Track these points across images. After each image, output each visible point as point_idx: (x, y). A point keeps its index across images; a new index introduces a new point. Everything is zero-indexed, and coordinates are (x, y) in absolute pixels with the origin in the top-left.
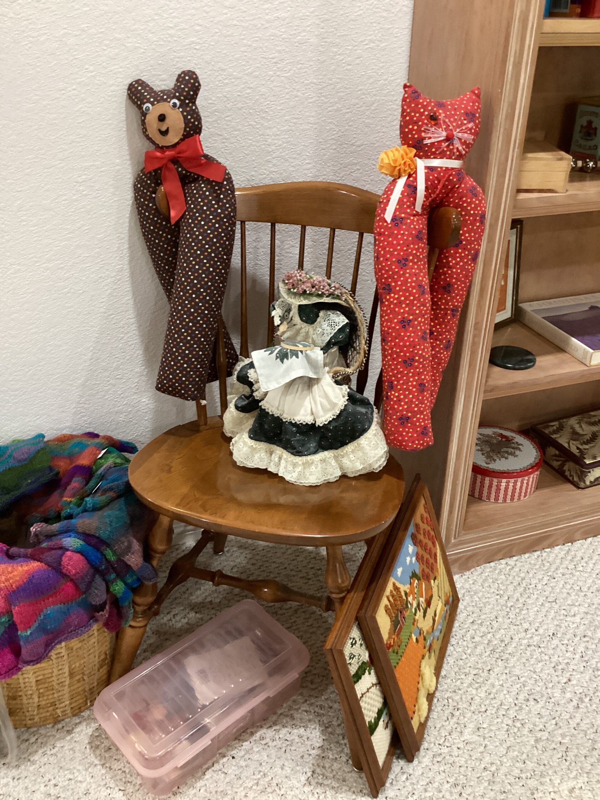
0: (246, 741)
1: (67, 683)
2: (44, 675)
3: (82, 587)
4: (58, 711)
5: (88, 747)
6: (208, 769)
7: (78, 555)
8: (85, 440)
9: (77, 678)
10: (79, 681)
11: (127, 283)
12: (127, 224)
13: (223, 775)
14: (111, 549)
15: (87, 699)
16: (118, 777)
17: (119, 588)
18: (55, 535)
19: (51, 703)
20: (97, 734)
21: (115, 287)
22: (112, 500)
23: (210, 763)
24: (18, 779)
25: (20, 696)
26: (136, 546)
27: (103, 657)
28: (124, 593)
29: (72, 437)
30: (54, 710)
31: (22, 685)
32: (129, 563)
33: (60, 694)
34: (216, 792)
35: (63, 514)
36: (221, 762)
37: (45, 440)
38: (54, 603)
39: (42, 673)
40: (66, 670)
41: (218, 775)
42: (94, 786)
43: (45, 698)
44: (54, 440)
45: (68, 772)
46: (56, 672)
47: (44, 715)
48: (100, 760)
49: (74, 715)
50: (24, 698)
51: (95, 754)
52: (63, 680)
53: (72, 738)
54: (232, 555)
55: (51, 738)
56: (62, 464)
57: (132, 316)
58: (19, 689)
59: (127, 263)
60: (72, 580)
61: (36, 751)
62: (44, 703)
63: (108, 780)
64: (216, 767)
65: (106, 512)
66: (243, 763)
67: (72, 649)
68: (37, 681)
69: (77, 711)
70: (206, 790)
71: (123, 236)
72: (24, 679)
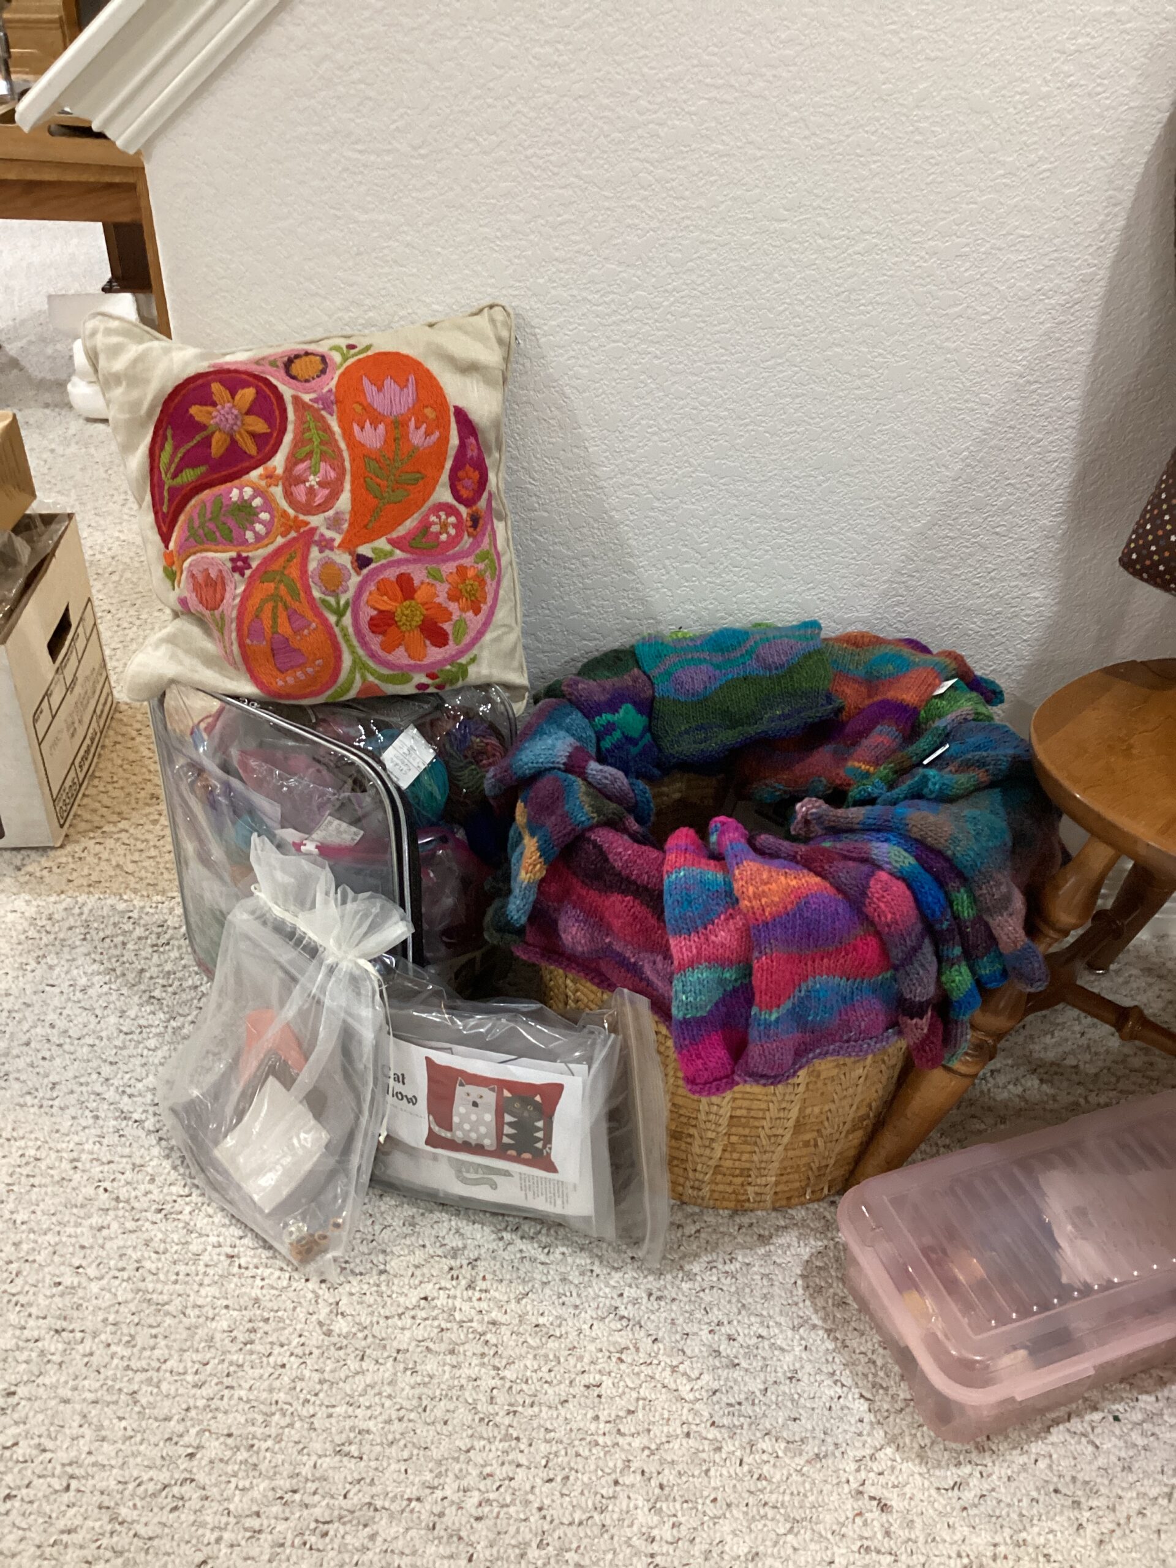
0: (1147, 1393)
1: (786, 1140)
2: (749, 1109)
3: (897, 954)
4: (750, 1190)
5: (800, 1282)
6: (1056, 1422)
7: (902, 886)
8: (906, 651)
9: (807, 1137)
10: (806, 1144)
11: (1093, 313)
12: (1140, 169)
13: (1090, 1448)
14: (970, 892)
15: (807, 1185)
16: (860, 1369)
17: (960, 979)
18: (851, 831)
19: (742, 1170)
20: (819, 1264)
21: (1062, 318)
22: (979, 788)
23: (1062, 1412)
24: (659, 1298)
25: (691, 1136)
26: (1018, 902)
27: (863, 1111)
28: (969, 994)
29: (877, 641)
30: (742, 1185)
31: (702, 1116)
32: (997, 932)
33: (765, 1157)
34: (1074, 1479)
35: (854, 793)
36: (1087, 1418)
37: (823, 635)
38: (829, 971)
39: (746, 1104)
40: (794, 1114)
41: (1079, 1443)
42: (808, 1368)
43: (735, 1156)
44: (838, 639)
45: (758, 1319)
46: (774, 1112)
47: (721, 1188)
48: (824, 1320)
49: (775, 1209)
50: (697, 1142)
51: (814, 1304)
52: (780, 1131)
53: (769, 1254)
54: (1127, 983)
55: (727, 1239)
56: (848, 691)
57: (1078, 393)
58: (694, 1122)
59: (1108, 263)
60: (878, 934)
61: (696, 1256)
62: (728, 1164)
63: (838, 1368)
64: (1076, 1424)
65: (966, 810)
66: (1136, 1437)
67: (818, 1076)
68: (731, 1117)
69: (783, 1203)
70: (1050, 1467)
71: (1121, 196)
72: (711, 1104)
